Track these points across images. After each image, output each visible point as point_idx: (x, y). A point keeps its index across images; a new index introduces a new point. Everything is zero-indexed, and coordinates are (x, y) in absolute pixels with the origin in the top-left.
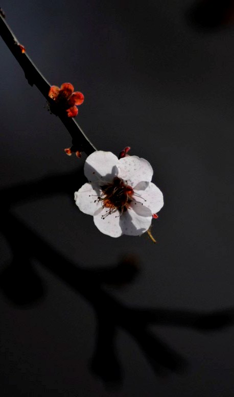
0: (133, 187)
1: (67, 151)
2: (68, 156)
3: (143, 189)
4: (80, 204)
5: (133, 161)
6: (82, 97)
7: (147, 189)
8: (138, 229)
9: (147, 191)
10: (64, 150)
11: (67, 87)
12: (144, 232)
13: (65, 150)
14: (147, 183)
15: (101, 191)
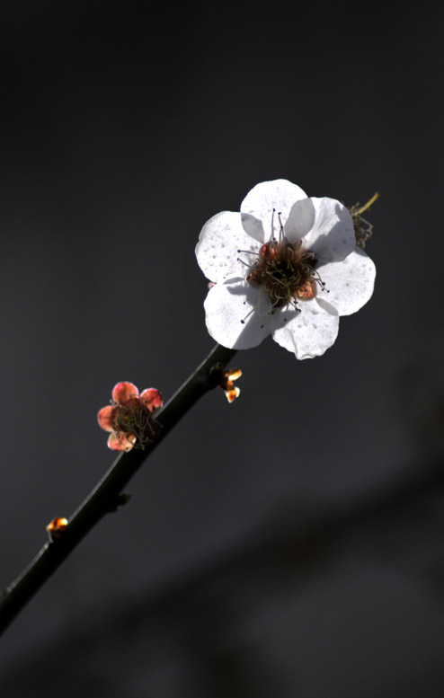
0: (259, 245)
1: (232, 396)
2: (241, 392)
3: (258, 224)
4: (321, 347)
5: (205, 251)
6: (121, 387)
7: (256, 215)
8: (338, 220)
9: (261, 216)
10: (232, 403)
11: (107, 420)
12: (342, 206)
13: (230, 401)
14: (245, 218)
15: (284, 309)
